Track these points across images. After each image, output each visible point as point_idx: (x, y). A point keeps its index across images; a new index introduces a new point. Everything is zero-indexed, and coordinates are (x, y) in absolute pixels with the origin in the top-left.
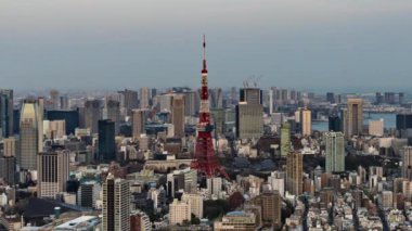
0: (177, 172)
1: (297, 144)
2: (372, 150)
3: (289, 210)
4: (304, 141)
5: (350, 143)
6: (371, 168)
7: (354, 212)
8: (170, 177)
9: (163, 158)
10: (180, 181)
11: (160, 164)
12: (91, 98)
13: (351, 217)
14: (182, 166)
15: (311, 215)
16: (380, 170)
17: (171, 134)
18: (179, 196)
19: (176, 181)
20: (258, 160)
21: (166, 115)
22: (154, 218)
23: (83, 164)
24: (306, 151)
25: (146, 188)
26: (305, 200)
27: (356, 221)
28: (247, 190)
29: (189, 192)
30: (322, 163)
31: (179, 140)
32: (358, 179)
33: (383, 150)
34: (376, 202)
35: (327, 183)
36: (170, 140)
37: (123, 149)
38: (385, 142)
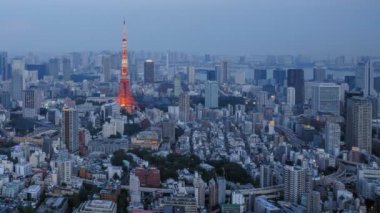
0: (107, 105)
1: (185, 88)
2: (237, 94)
3: (179, 132)
4: (190, 87)
5: (221, 88)
6: (237, 106)
7: (225, 134)
8: (103, 108)
9: (98, 95)
10: (109, 111)
11: (96, 99)
12: (53, 57)
13: (222, 138)
14: (110, 102)
15: (196, 135)
16: (243, 107)
17: (103, 80)
18: (108, 120)
19: (106, 110)
20: (160, 99)
21: (98, 68)
22: (94, 132)
23: (50, 98)
24: (192, 93)
25: (88, 114)
26: (190, 125)
27: (226, 139)
28: (152, 118)
29: (115, 117)
30: (202, 101)
31: (108, 85)
32: (228, 113)
33: (245, 94)
34: (240, 128)
35: (206, 115)
36: (101, 84)
37: (73, 89)
38: (247, 88)
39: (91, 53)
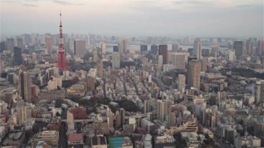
0: (50, 69)
1: (100, 57)
2: (131, 60)
3: (98, 84)
4: (103, 56)
5: (121, 56)
6: (131, 67)
7: (124, 84)
8: (47, 71)
9: (44, 63)
10: (51, 72)
11: (42, 66)
12: (9, 37)
13: (123, 86)
14: (52, 66)
15: (107, 85)
16: (134, 67)
17: (46, 53)
18: (52, 79)
19: (50, 73)
20: (84, 64)
21: (43, 45)
22: (41, 88)
23: (8, 66)
24: (104, 60)
25: (37, 75)
26: (104, 80)
27: (125, 86)
28: (80, 76)
29: (55, 77)
30: (111, 65)
31: (50, 56)
32: (126, 71)
33: (135, 60)
34: (133, 80)
35: (113, 73)
36: (46, 55)
37: (26, 59)
38: (136, 56)
39: (38, 35)
